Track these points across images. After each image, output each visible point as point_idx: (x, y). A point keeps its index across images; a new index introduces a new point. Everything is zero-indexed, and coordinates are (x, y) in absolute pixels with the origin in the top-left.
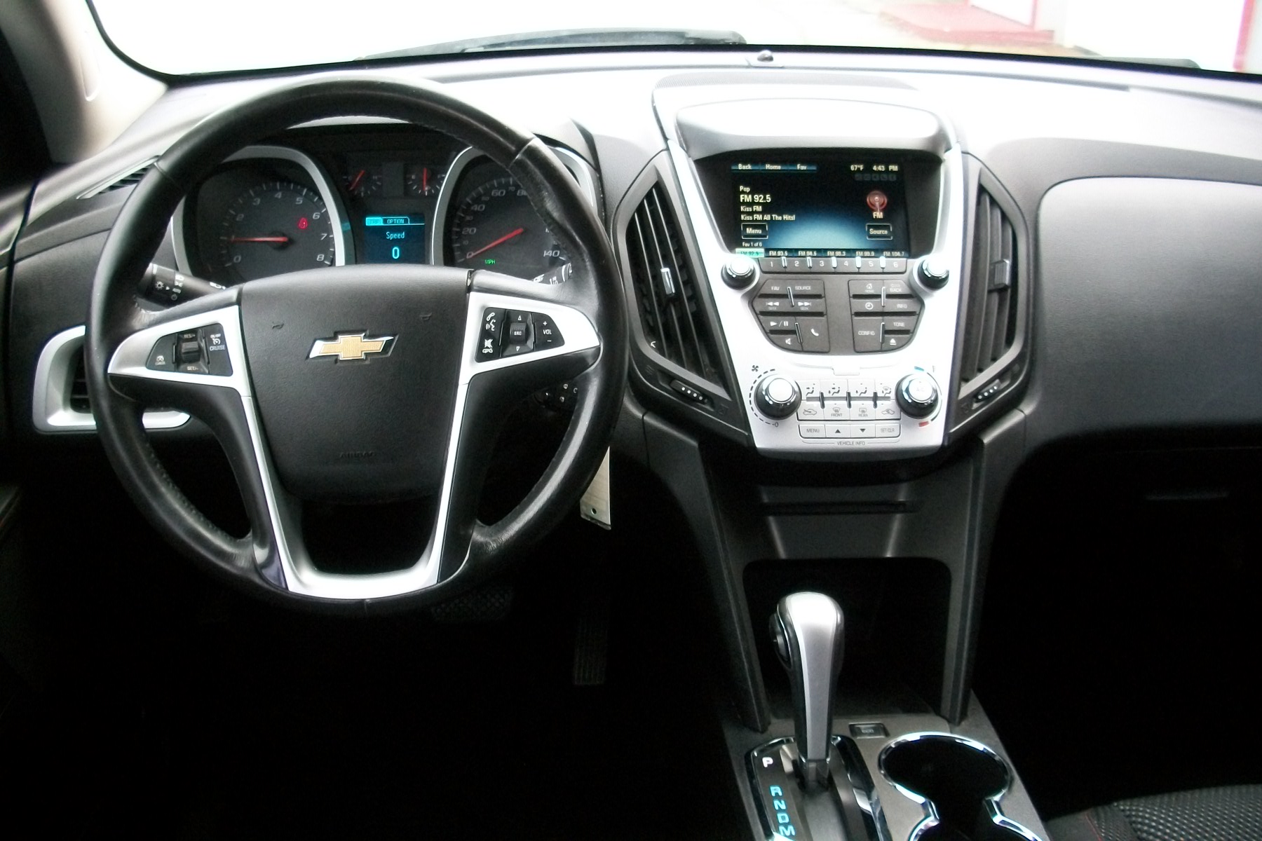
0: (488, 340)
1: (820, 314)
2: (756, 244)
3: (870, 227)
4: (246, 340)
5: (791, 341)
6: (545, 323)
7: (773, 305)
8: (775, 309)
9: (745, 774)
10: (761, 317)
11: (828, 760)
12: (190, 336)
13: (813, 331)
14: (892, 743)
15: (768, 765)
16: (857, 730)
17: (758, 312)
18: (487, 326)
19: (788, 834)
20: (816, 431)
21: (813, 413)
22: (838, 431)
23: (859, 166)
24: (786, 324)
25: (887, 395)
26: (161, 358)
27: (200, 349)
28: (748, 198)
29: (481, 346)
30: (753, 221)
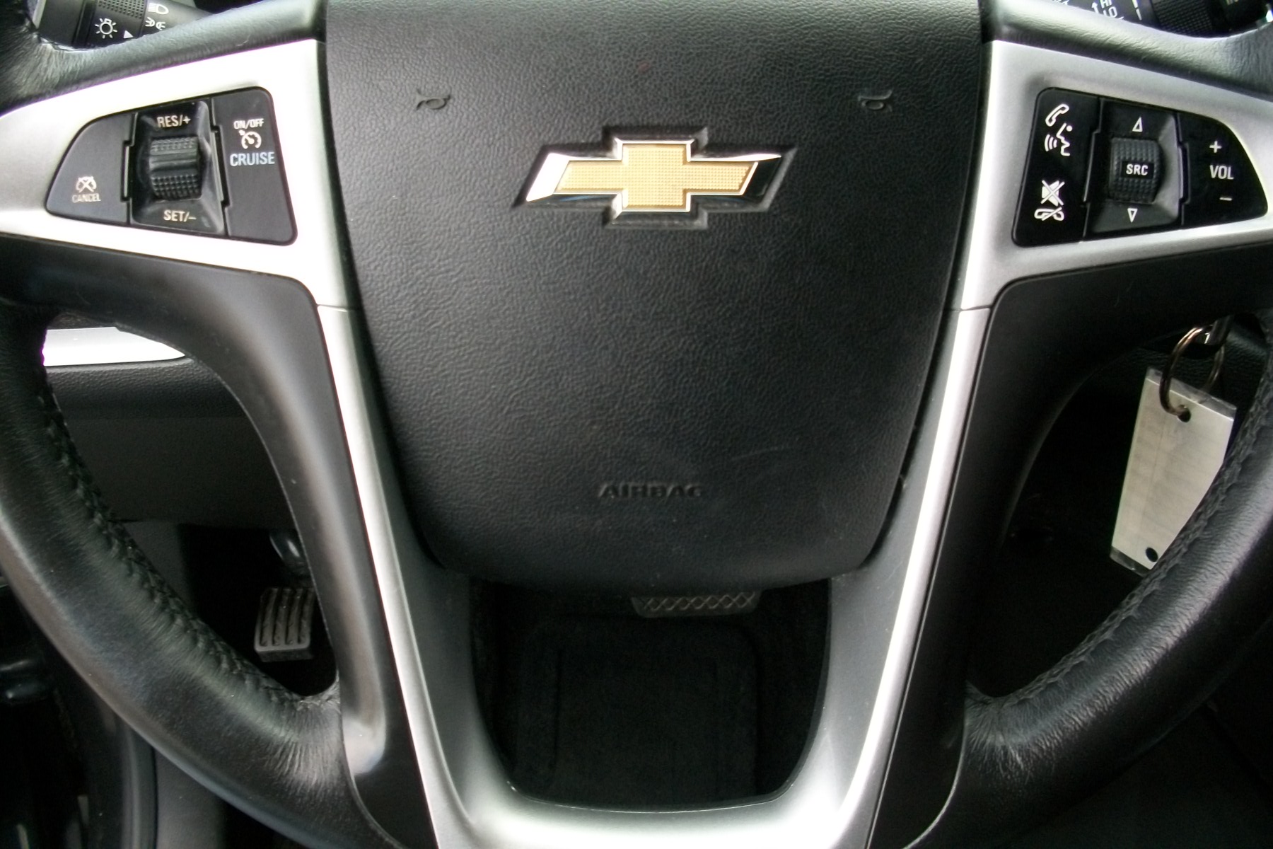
0: (1050, 182)
4: (337, 137)
6: (1216, 147)
12: (175, 121)
18: (1049, 143)
26: (88, 181)
27: (201, 162)
29: (1030, 198)
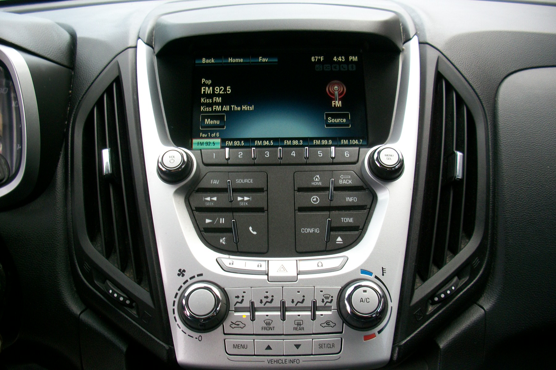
1: (261, 210)
2: (213, 135)
3: (328, 116)
5: (226, 241)
7: (211, 200)
8: (212, 204)
10: (196, 213)
13: (251, 228)
17: (194, 209)
20: (243, 347)
21: (242, 325)
22: (269, 348)
23: (319, 58)
24: (222, 221)
25: (328, 304)
28: (209, 90)
30: (212, 112)
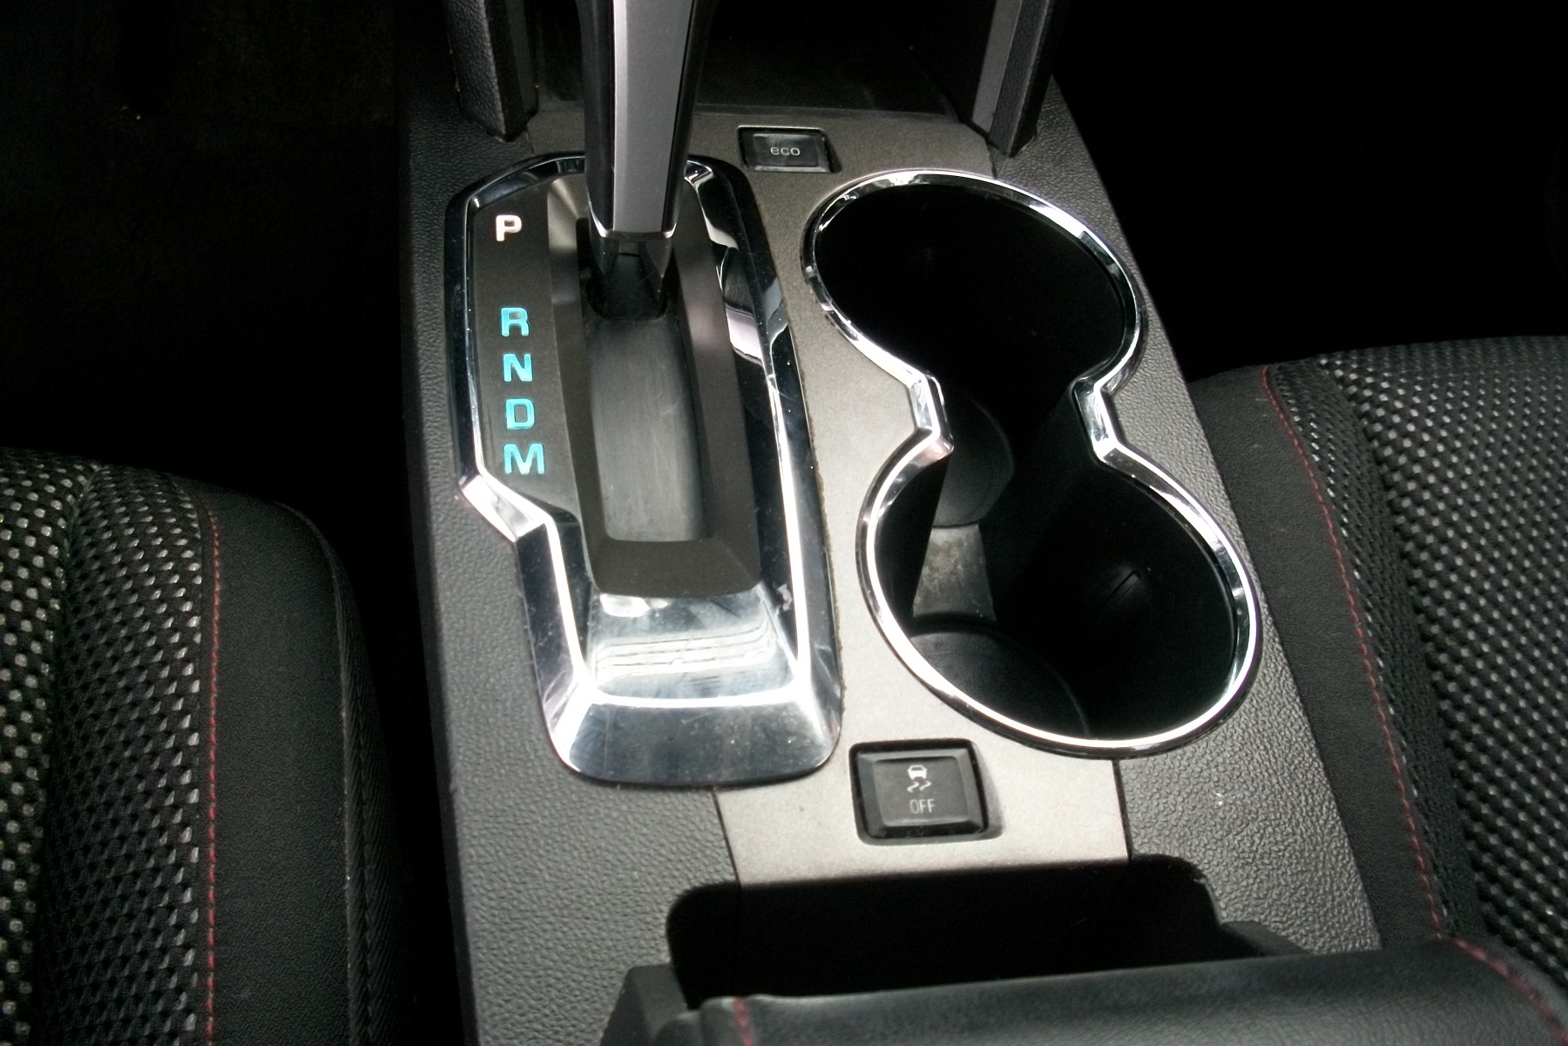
9: (439, 265)
11: (669, 234)
14: (845, 189)
15: (507, 235)
16: (757, 147)
19: (524, 468)
